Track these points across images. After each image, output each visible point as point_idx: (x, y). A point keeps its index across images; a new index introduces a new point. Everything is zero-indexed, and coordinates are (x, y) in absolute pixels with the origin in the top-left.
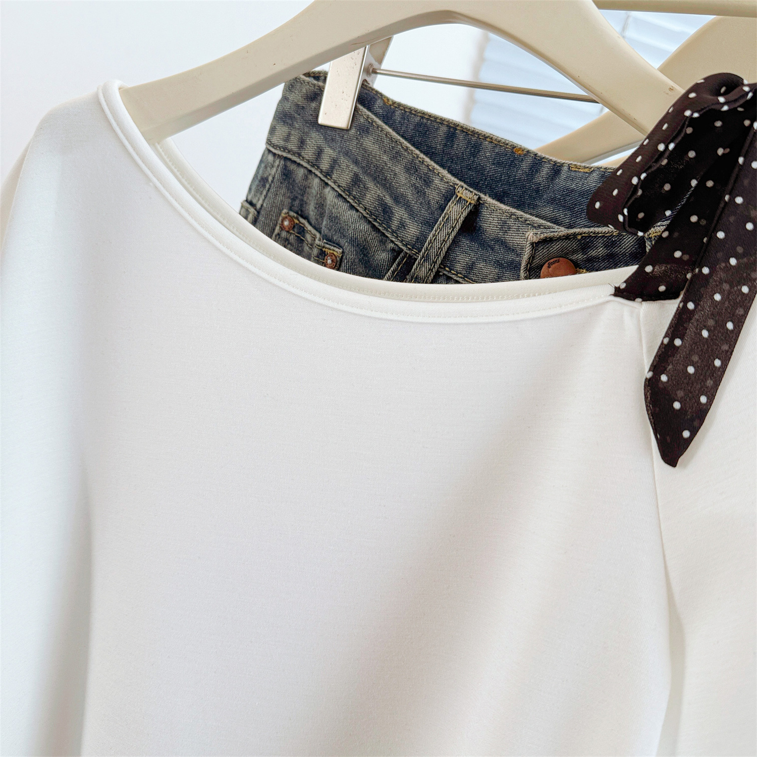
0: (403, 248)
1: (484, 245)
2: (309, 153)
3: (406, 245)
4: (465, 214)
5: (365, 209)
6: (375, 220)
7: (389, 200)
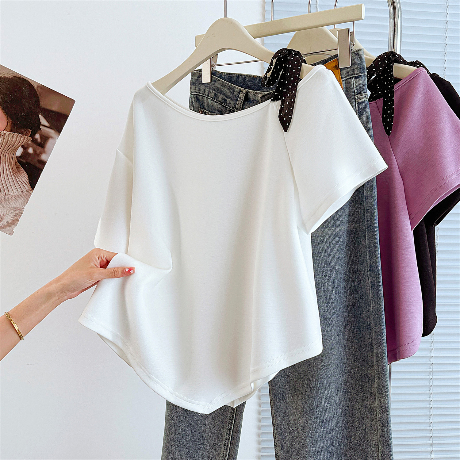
0: (232, 109)
1: (251, 102)
2: (202, 91)
3: (232, 108)
4: (244, 95)
5: (220, 102)
6: (223, 104)
7: (225, 98)
